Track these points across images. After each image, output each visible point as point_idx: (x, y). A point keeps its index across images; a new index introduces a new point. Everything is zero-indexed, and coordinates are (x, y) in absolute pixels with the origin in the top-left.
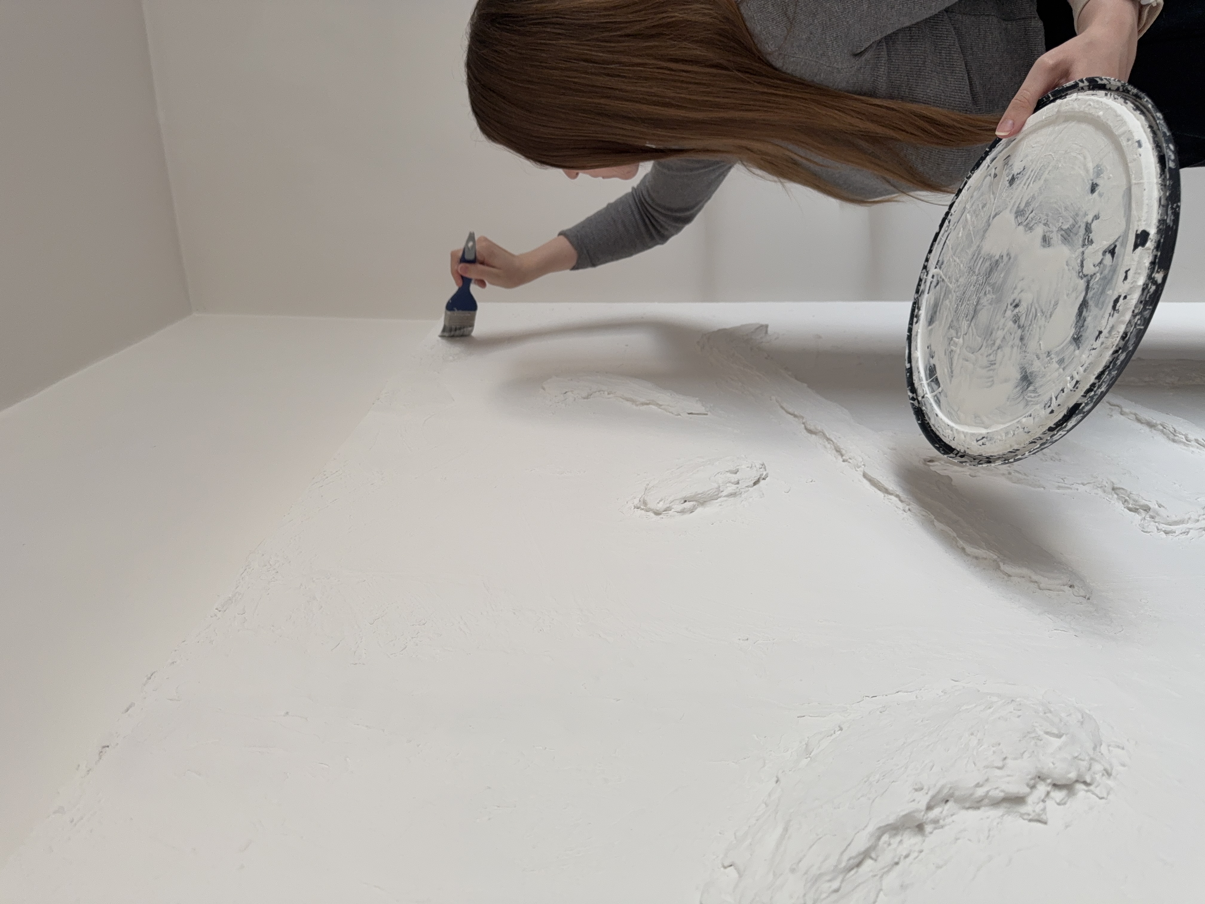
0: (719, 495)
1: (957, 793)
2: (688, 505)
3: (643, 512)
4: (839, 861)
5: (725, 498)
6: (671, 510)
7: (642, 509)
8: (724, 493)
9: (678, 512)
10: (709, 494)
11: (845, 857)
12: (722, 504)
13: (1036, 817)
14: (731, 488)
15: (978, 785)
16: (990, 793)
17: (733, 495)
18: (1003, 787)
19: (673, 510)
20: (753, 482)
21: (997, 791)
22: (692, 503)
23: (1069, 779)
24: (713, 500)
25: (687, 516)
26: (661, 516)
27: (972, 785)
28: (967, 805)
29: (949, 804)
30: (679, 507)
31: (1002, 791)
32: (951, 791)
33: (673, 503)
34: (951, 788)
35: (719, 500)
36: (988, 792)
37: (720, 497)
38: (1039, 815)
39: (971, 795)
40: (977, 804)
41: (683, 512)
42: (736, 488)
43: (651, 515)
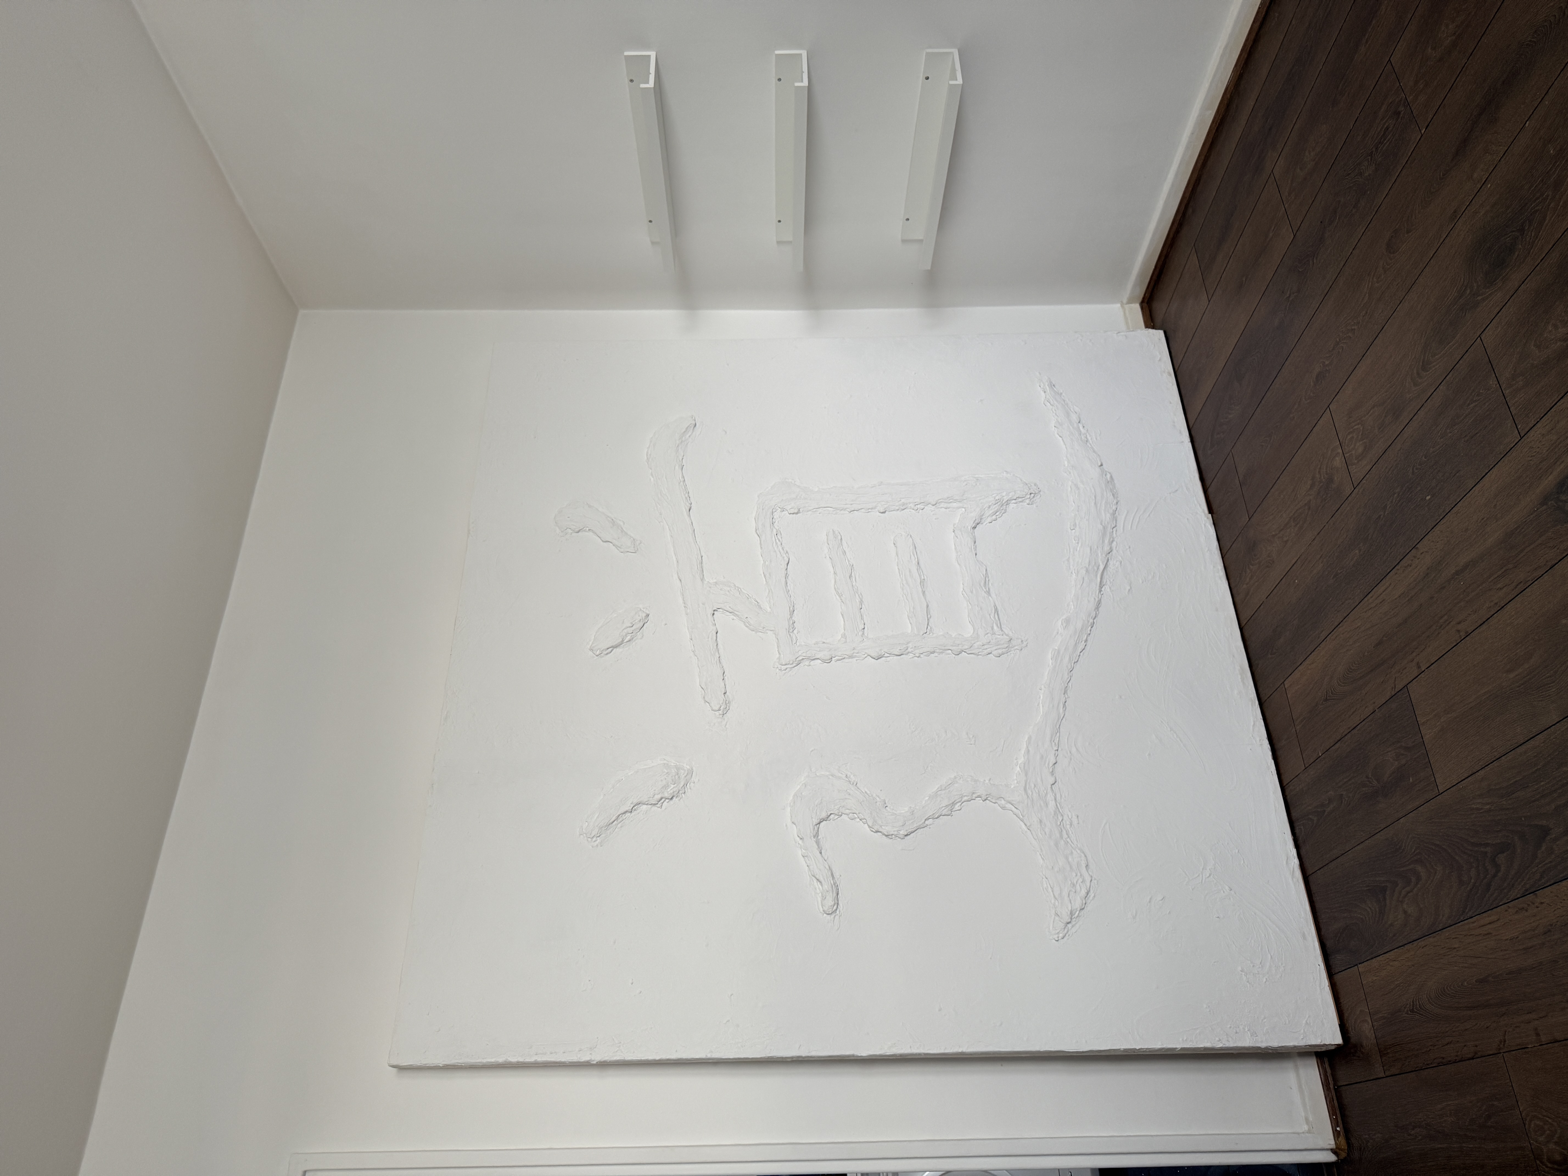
4: (607, 823)
8: (625, 641)
10: (618, 643)
11: (609, 822)
12: (625, 649)
14: (629, 636)
17: (629, 640)
20: (640, 628)
23: (669, 797)
31: (651, 801)
33: (603, 650)
37: (623, 643)
38: (660, 807)
42: (632, 636)
43: (595, 656)
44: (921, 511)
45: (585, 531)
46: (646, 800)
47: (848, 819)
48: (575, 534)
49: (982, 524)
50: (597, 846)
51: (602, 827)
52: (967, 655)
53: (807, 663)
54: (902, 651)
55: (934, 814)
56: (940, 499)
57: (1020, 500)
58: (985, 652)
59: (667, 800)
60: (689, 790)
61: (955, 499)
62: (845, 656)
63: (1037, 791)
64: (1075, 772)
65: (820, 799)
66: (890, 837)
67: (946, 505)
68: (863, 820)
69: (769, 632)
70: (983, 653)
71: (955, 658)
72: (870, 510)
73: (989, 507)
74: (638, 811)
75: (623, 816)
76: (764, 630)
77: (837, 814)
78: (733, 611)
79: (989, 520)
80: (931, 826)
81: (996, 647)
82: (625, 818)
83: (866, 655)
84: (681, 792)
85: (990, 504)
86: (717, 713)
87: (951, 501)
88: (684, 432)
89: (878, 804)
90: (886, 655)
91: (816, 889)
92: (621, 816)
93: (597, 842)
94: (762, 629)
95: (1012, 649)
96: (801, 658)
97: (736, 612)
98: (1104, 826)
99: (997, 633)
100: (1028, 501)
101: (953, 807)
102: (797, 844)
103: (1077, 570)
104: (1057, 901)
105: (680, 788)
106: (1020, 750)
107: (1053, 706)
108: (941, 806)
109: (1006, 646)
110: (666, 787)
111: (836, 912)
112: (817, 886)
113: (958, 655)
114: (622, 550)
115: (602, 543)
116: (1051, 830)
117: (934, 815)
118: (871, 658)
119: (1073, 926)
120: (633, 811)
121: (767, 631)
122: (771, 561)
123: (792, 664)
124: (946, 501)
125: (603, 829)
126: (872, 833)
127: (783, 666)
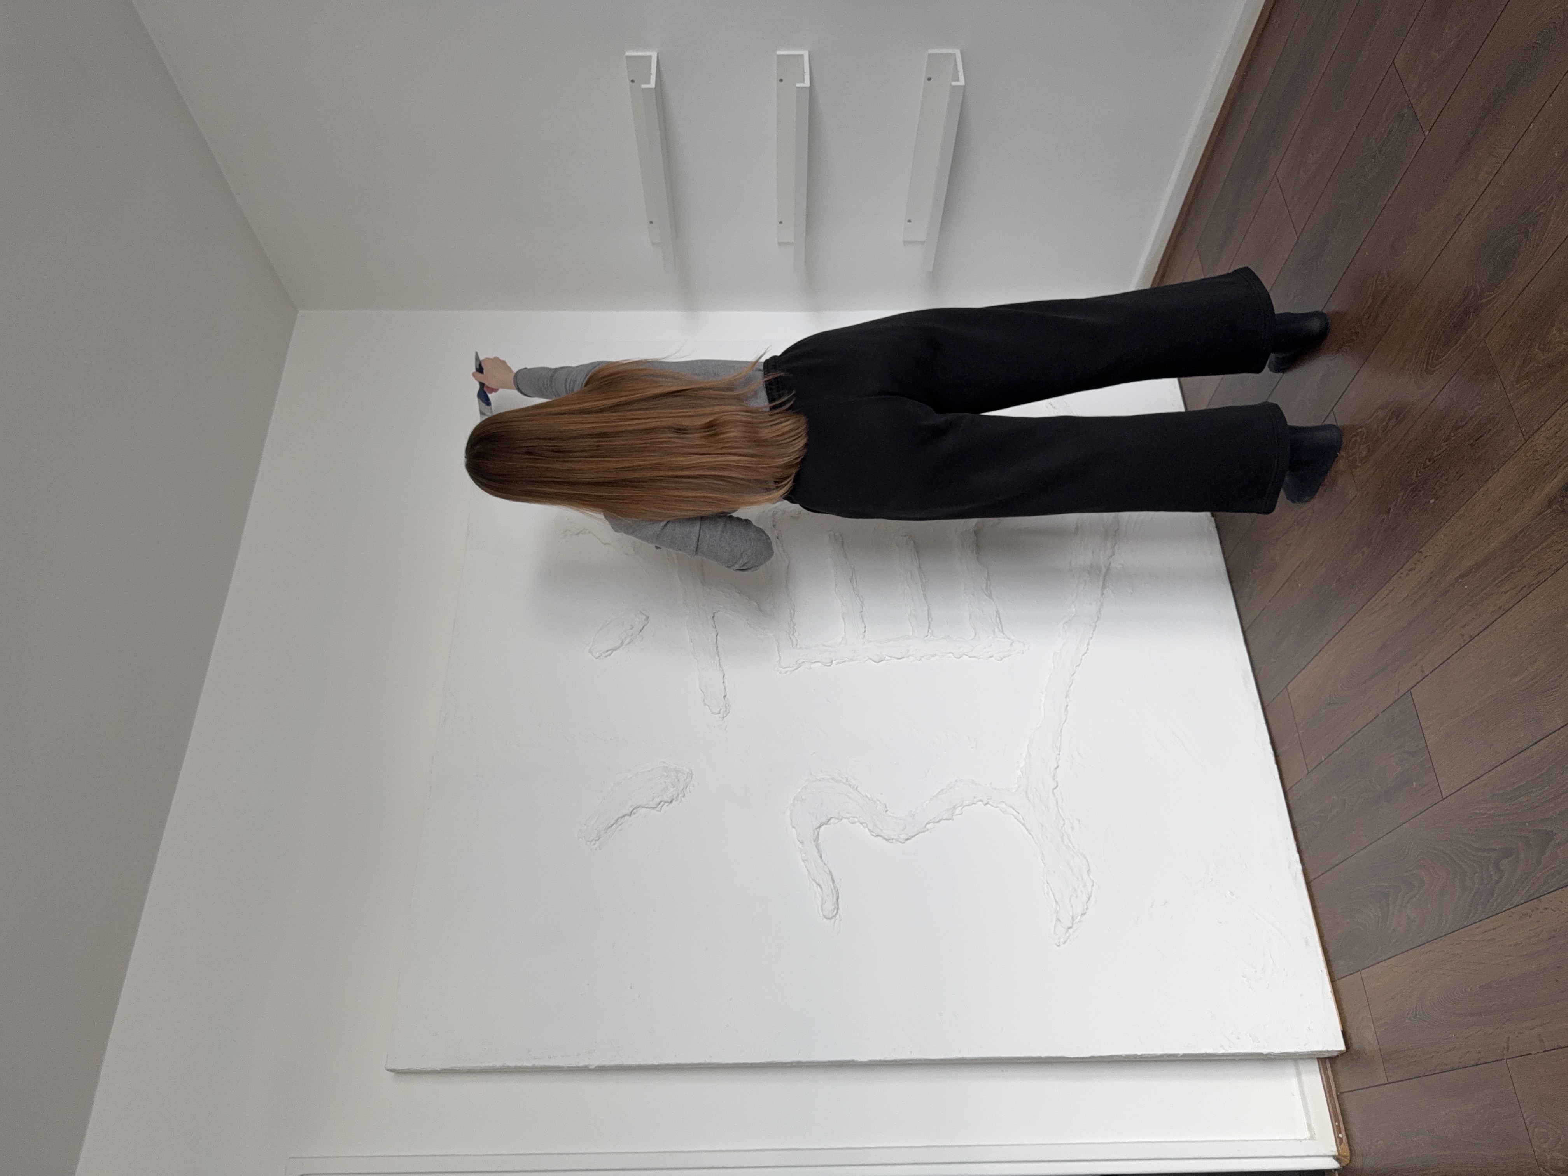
13: (658, 811)
21: (650, 805)
27: (644, 804)
28: (645, 808)
36: (648, 805)
39: (645, 806)
40: (647, 808)
45: (584, 533)
46: (646, 803)
50: (596, 849)
51: (601, 831)
52: (968, 658)
53: (808, 666)
54: (903, 654)
55: (935, 818)
58: (987, 655)
59: (667, 804)
60: (689, 794)
62: (846, 659)
63: (1038, 796)
65: (820, 802)
66: (891, 841)
68: (863, 824)
70: (985, 656)
71: (956, 661)
74: (637, 815)
75: (622, 819)
77: (838, 818)
80: (931, 831)
81: (998, 651)
82: (624, 821)
83: (867, 658)
84: (680, 795)
86: (717, 716)
89: (878, 808)
90: (887, 658)
91: (815, 893)
92: (620, 819)
93: (596, 846)
95: (1014, 653)
96: (801, 661)
99: (998, 636)
101: (954, 811)
102: (797, 848)
103: (1080, 573)
104: (1058, 906)
105: (679, 792)
106: (1021, 753)
107: (1055, 710)
108: (942, 810)
109: (1008, 649)
110: (665, 790)
111: (836, 917)
112: (817, 890)
113: (959, 658)
115: (601, 545)
116: (1052, 834)
118: (871, 661)
119: (1074, 932)
120: (632, 815)
123: (793, 667)
126: (873, 837)
127: (783, 670)
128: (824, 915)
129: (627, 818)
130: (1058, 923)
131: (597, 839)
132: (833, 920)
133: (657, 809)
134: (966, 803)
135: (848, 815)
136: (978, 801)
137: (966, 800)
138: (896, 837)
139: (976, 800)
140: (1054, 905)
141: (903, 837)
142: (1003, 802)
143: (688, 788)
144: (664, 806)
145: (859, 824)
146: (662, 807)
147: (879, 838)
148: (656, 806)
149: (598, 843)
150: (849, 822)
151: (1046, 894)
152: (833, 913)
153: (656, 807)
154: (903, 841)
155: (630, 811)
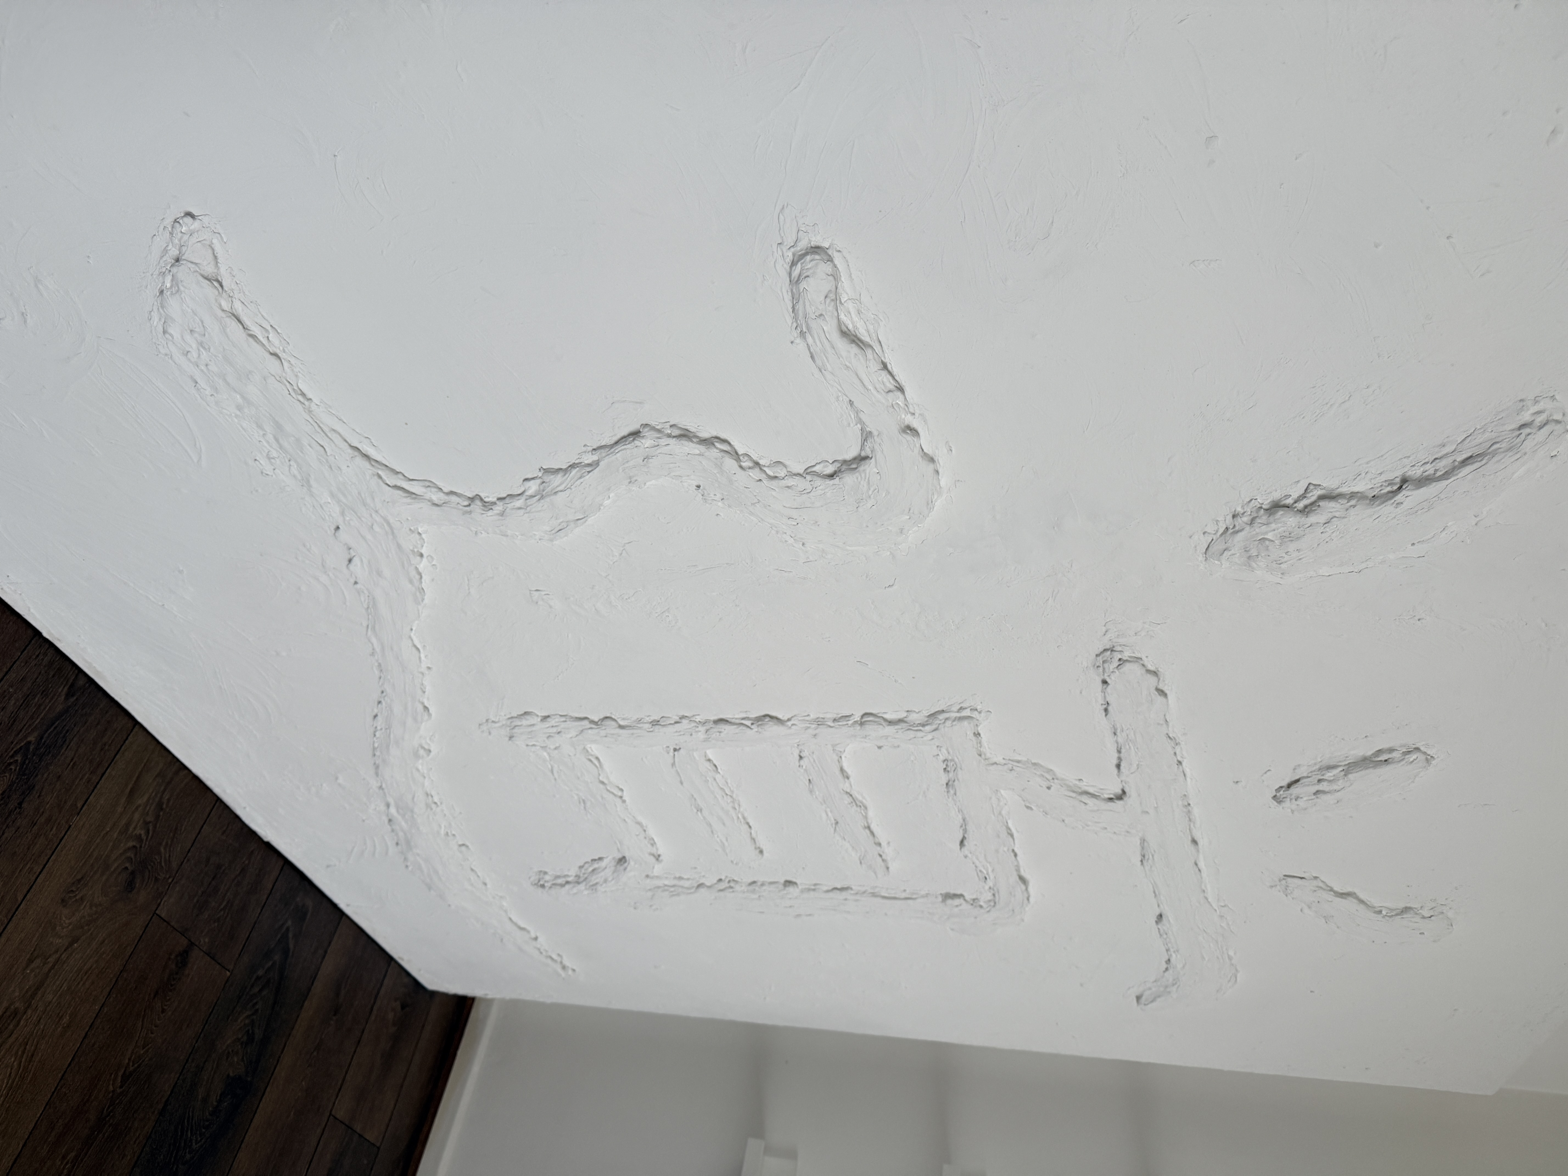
0: (1347, 767)
1: (1368, 502)
2: (1383, 757)
3: (1429, 752)
4: (1489, 460)
5: (1340, 764)
6: (1403, 752)
7: (1429, 755)
8: (1341, 769)
9: (1396, 750)
10: (1360, 767)
11: (1484, 462)
12: (1344, 759)
13: (1317, 487)
14: (1329, 775)
15: (1354, 506)
16: (1346, 501)
17: (1330, 768)
18: (1338, 506)
19: (1401, 752)
20: (1300, 782)
21: (1342, 502)
22: (1379, 759)
23: (1282, 510)
24: (1354, 763)
25: (1385, 746)
26: (1414, 746)
27: (1358, 506)
28: (1359, 495)
29: (1373, 495)
30: (1395, 755)
31: (1339, 503)
32: (1372, 503)
33: (1401, 759)
34: (1373, 505)
35: (1347, 763)
36: (1348, 502)
37: (1345, 765)
38: (1315, 488)
39: (1358, 501)
40: (1353, 495)
41: (1391, 750)
42: (1323, 775)
43: (1422, 748)
44: (723, 878)
45: (1392, 910)
46: (1352, 511)
47: (787, 463)
48: (1413, 906)
49: (614, 858)
50: (1536, 401)
51: (1510, 449)
52: (589, 717)
53: (914, 718)
54: (715, 730)
55: (580, 478)
56: (691, 893)
57: (559, 881)
58: (553, 722)
59: (1289, 501)
60: (1221, 519)
61: (667, 893)
62: (832, 725)
63: (363, 519)
64: (304, 546)
65: (860, 509)
66: (676, 432)
67: (682, 883)
68: (750, 464)
69: (999, 759)
70: (557, 720)
71: (611, 713)
72: (813, 887)
73: (605, 881)
74: (1384, 478)
75: (1431, 472)
76: (1010, 766)
77: (815, 478)
78: (1079, 797)
79: (603, 864)
80: (584, 449)
81: (534, 729)
82: (1428, 467)
83: (789, 723)
84: (1246, 519)
85: (604, 885)
86: (1126, 655)
87: (672, 889)
88: (1159, 996)
89: (719, 497)
90: (748, 723)
91: (859, 312)
92: (1439, 474)
93: (1533, 409)
94: (1014, 768)
95: (504, 722)
96: (928, 728)
97: (1074, 795)
98: (200, 458)
99: (539, 747)
100: (547, 878)
101: (542, 487)
102: (917, 412)
103: (431, 809)
104: (226, 308)
105: (1248, 528)
106: (433, 580)
107: (392, 649)
108: (568, 492)
109: (516, 730)
110: (1287, 538)
111: (794, 255)
112: (855, 319)
113: (607, 718)
114: (1315, 883)
115: (1356, 891)
116: (302, 453)
117: (579, 475)
118: (780, 716)
119: (165, 251)
120: (1398, 480)
121: (1004, 762)
122: (997, 851)
123: (947, 719)
124: (680, 890)
125: (1504, 445)
126: (723, 436)
127: (969, 714)
128: (830, 259)
129: (1416, 472)
130: (210, 270)
131: (1527, 430)
132: (803, 244)
133: (1320, 492)
134: (519, 503)
135: (790, 482)
136: (494, 503)
137: (520, 508)
138: (664, 441)
139: (499, 507)
140: (239, 308)
141: (647, 442)
142: (437, 505)
143: (1221, 531)
144: (1295, 495)
145: (762, 462)
146: (1303, 496)
147: (704, 435)
148: (1321, 503)
149: (1526, 417)
150: (785, 466)
151: (269, 328)
152: (802, 270)
153: (1322, 498)
154: (645, 432)
155: (1404, 493)
